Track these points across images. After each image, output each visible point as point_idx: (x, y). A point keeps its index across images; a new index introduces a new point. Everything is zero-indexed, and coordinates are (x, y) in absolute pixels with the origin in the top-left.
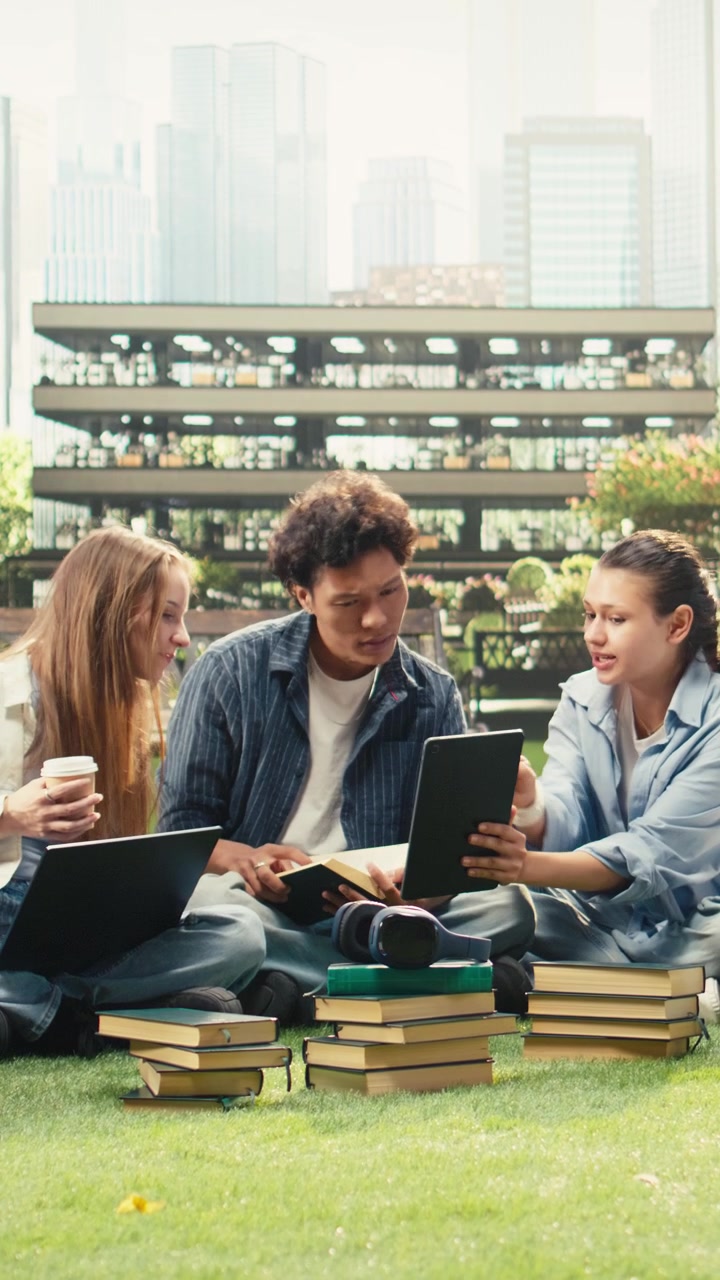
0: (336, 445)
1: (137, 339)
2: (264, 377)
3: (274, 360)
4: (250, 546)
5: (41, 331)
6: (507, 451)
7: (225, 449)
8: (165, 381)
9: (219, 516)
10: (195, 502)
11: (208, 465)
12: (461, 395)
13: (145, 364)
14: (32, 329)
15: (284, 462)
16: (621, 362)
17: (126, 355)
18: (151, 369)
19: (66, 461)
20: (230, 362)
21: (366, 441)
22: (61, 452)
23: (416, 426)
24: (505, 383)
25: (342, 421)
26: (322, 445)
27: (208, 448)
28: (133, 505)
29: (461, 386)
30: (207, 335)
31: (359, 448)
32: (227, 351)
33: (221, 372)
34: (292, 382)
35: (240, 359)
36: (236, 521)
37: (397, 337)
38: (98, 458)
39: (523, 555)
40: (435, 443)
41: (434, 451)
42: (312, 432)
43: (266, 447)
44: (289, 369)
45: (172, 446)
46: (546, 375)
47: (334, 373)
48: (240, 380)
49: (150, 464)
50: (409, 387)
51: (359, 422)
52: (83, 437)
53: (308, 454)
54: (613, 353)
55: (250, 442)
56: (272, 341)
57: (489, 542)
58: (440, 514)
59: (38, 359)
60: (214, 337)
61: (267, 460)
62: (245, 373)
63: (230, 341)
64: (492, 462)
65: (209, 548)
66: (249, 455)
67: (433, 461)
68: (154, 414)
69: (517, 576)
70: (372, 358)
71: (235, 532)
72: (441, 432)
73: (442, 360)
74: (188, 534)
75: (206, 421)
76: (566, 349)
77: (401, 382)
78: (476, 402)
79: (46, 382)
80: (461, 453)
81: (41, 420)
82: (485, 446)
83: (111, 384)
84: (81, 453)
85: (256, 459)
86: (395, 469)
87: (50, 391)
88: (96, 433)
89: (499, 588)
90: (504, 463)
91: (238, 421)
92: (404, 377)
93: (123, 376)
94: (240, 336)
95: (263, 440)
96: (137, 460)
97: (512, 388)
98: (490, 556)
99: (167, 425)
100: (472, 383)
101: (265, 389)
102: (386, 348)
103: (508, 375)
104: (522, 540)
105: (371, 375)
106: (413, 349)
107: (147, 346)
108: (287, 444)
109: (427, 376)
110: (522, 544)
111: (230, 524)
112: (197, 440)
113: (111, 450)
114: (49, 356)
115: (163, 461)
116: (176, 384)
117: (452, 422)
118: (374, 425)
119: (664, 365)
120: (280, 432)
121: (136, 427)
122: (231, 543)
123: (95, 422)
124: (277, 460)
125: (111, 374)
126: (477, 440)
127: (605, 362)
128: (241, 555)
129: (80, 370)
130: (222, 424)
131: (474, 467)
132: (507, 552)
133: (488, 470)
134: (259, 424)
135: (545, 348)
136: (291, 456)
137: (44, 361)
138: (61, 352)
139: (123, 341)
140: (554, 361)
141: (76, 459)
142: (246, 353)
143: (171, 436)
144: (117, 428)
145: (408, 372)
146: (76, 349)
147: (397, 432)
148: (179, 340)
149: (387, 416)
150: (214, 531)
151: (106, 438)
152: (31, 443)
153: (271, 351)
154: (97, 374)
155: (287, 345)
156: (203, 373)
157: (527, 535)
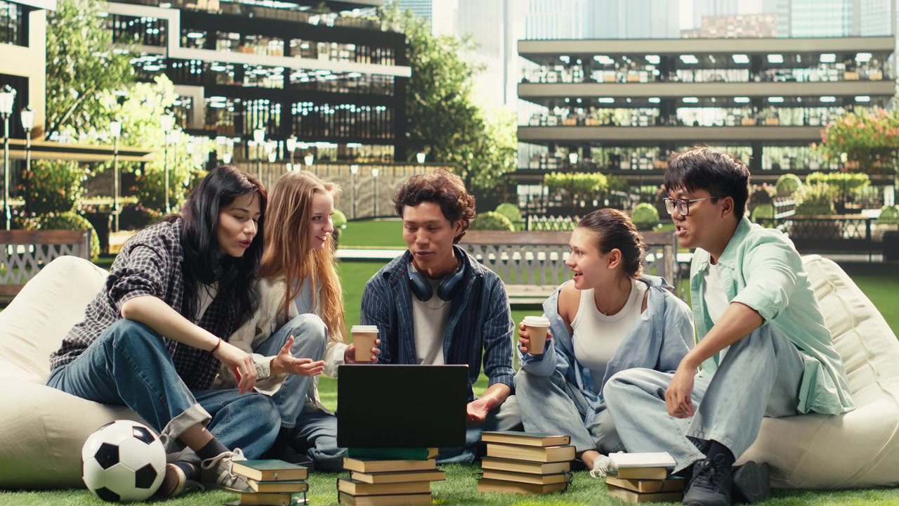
0: (682, 113)
1: (574, 58)
2: (643, 77)
3: (648, 68)
4: (634, 167)
5: (523, 55)
6: (777, 115)
7: (621, 115)
8: (588, 80)
9: (617, 151)
10: (605, 144)
11: (612, 124)
12: (752, 85)
13: (578, 71)
14: (517, 54)
15: (654, 122)
16: (841, 66)
17: (567, 67)
18: (582, 74)
19: (536, 123)
20: (624, 70)
21: (699, 110)
22: (533, 118)
23: (726, 102)
24: (776, 79)
25: (686, 100)
26: (674, 113)
27: (611, 115)
28: (571, 146)
29: (751, 80)
30: (611, 55)
31: (695, 114)
32: (622, 64)
33: (620, 75)
34: (658, 79)
35: (630, 68)
36: (626, 153)
37: (716, 54)
38: (553, 121)
39: (785, 172)
40: (737, 111)
41: (736, 116)
42: (669, 106)
43: (644, 114)
44: (657, 72)
45: (594, 115)
46: (799, 74)
47: (682, 74)
48: (630, 79)
49: (581, 124)
50: (722, 81)
51: (695, 100)
52: (545, 110)
53: (667, 118)
54: (837, 61)
55: (635, 112)
56: (648, 58)
57: (766, 165)
58: (739, 150)
59: (522, 69)
60: (616, 56)
61: (644, 121)
62: (632, 75)
63: (624, 58)
64: (769, 122)
65: (612, 169)
66: (634, 119)
67: (735, 121)
68: (583, 98)
69: (781, 184)
70: (703, 65)
71: (627, 160)
72: (741, 106)
73: (741, 67)
74: (601, 161)
75: (611, 101)
76: (811, 60)
77: (718, 79)
78: (759, 89)
79: (525, 81)
80: (751, 116)
81: (522, 101)
82: (765, 112)
83: (560, 82)
84: (543, 119)
85: (638, 121)
86: (714, 125)
87: (526, 86)
88: (551, 108)
89: (771, 190)
90: (775, 122)
91: (629, 100)
92: (720, 76)
93: (566, 77)
94: (630, 56)
95: (642, 110)
96: (574, 122)
97: (780, 81)
98: (767, 172)
99: (590, 103)
100: (757, 79)
101: (644, 83)
102: (710, 60)
103: (778, 74)
104: (785, 164)
105: (701, 75)
106: (725, 61)
107: (579, 61)
108: (655, 112)
109: (733, 75)
110: (785, 165)
111: (624, 155)
112: (607, 111)
113: (559, 116)
114: (527, 68)
115: (588, 122)
116: (595, 81)
117: (746, 100)
118: (704, 102)
119: (866, 67)
120: (652, 106)
121: (573, 104)
122: (624, 165)
123: (550, 102)
124: (649, 121)
125: (559, 77)
126: (760, 109)
127: (832, 66)
128: (629, 172)
129: (543, 75)
130: (620, 103)
131: (758, 124)
132: (776, 170)
133: (766, 126)
134: (640, 102)
135: (799, 59)
136: (658, 119)
137: (524, 71)
138: (533, 66)
139: (566, 59)
140: (804, 66)
141: (541, 121)
142: (633, 64)
143: (592, 109)
144: (562, 105)
145: (722, 73)
146: (541, 64)
147: (715, 105)
148: (597, 58)
149: (710, 97)
150: (615, 159)
151: (557, 110)
152: (517, 113)
153: (648, 63)
154: (553, 77)
155: (656, 60)
156: (610, 75)
157: (788, 161)
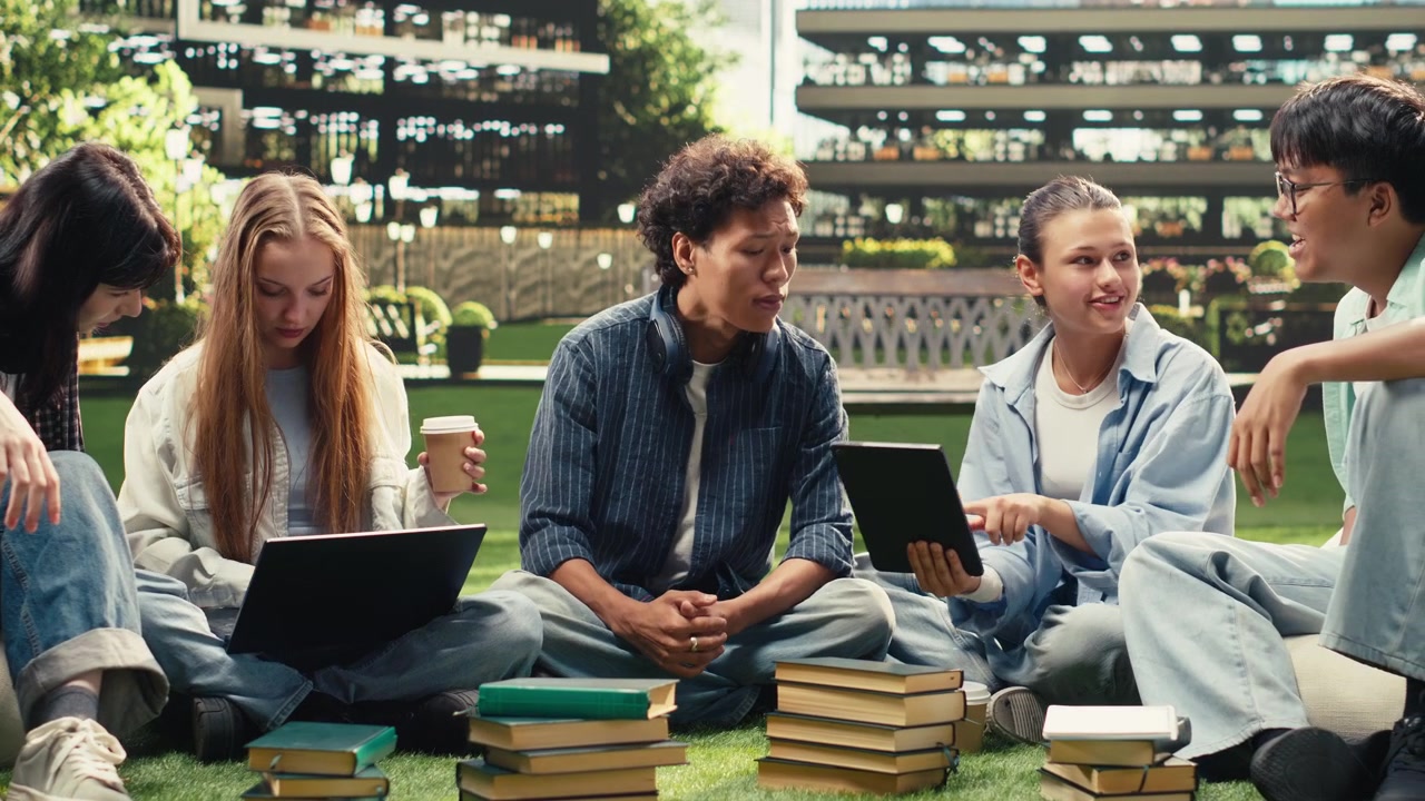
0: (1083, 139)
1: (894, 39)
2: (1015, 74)
3: (1024, 58)
4: (1000, 233)
5: (806, 35)
6: (1249, 142)
7: (977, 143)
8: (918, 78)
9: (969, 203)
10: (948, 191)
11: (961, 158)
12: (1206, 90)
13: (902, 67)
14: (795, 33)
15: (1033, 153)
16: (1361, 56)
17: (883, 57)
18: (907, 69)
19: (827, 155)
20: (982, 60)
21: (1113, 133)
22: (822, 145)
23: (1160, 119)
24: (1248, 78)
25: (1090, 116)
26: (1069, 139)
27: (960, 142)
28: (888, 194)
29: (1205, 81)
30: (960, 36)
31: (1105, 141)
32: (979, 51)
33: (973, 71)
34: (1041, 79)
35: (992, 58)
36: (986, 208)
37: (1144, 36)
38: (857, 151)
39: (1265, 240)
40: (1179, 135)
41: (1178, 144)
42: (1061, 124)
43: (1016, 140)
44: (1039, 67)
45: (929, 142)
46: (1289, 71)
47: (1084, 72)
48: (993, 78)
49: (906, 156)
50: (1154, 82)
51: (1105, 116)
52: (842, 132)
53: (1056, 148)
54: (1356, 47)
55: (1001, 136)
56: (1024, 41)
57: (1230, 229)
58: (1183, 203)
59: (802, 60)
60: (968, 38)
61: (1017, 152)
62: (996, 71)
63: (982, 42)
64: (1235, 153)
65: (960, 234)
66: (1000, 148)
67: (1177, 152)
68: (910, 111)
69: (1260, 259)
70: (1120, 53)
71: (985, 219)
72: (1186, 125)
73: (1188, 56)
74: (940, 220)
75: (958, 116)
76: (1309, 45)
77: (1147, 78)
78: (1219, 96)
79: (808, 82)
80: (1205, 143)
81: (802, 117)
82: (1229, 136)
83: (869, 82)
84: (840, 147)
85: (1007, 152)
86: (1140, 160)
87: (811, 91)
88: (854, 128)
89: (1241, 270)
90: (1247, 154)
91: (990, 116)
92: (1151, 75)
93: (880, 75)
94: (993, 37)
95: (1015, 133)
96: (893, 153)
97: (1254, 83)
98: (1232, 242)
99: (923, 120)
100: (1216, 78)
101: (1016, 86)
102: (1132, 47)
103: (1252, 71)
104: (1263, 227)
105: (1120, 72)
106: (1158, 46)
107: (903, 47)
108: (1035, 137)
109: (1171, 71)
110: (1263, 229)
111: (981, 214)
112: (949, 135)
113: (868, 145)
114: (811, 59)
115: (919, 153)
116: (930, 83)
117: (1195, 116)
118: (1121, 119)
119: (1405, 59)
120: (1031, 126)
121: (892, 125)
122: (981, 230)
123: (853, 117)
124: (1026, 152)
125: (868, 74)
126: (1221, 131)
127: (1346, 56)
128: (991, 241)
129: (839, 70)
130: (975, 120)
131: (1217, 156)
132: (1248, 237)
133: (1231, 161)
134: (1010, 119)
135: (1288, 44)
136: (1041, 148)
137: (806, 63)
138: (822, 54)
139: (880, 43)
140: (1296, 55)
141: (836, 152)
142: (999, 52)
143: (926, 130)
144: (874, 124)
145: (1153, 69)
146: (836, 51)
147: (1141, 125)
148: (935, 42)
149: (1132, 110)
150: (967, 219)
151: (864, 132)
152: (792, 139)
153: (1022, 50)
154: (857, 76)
155: (1036, 44)
156: (958, 71)
157: (1268, 222)
